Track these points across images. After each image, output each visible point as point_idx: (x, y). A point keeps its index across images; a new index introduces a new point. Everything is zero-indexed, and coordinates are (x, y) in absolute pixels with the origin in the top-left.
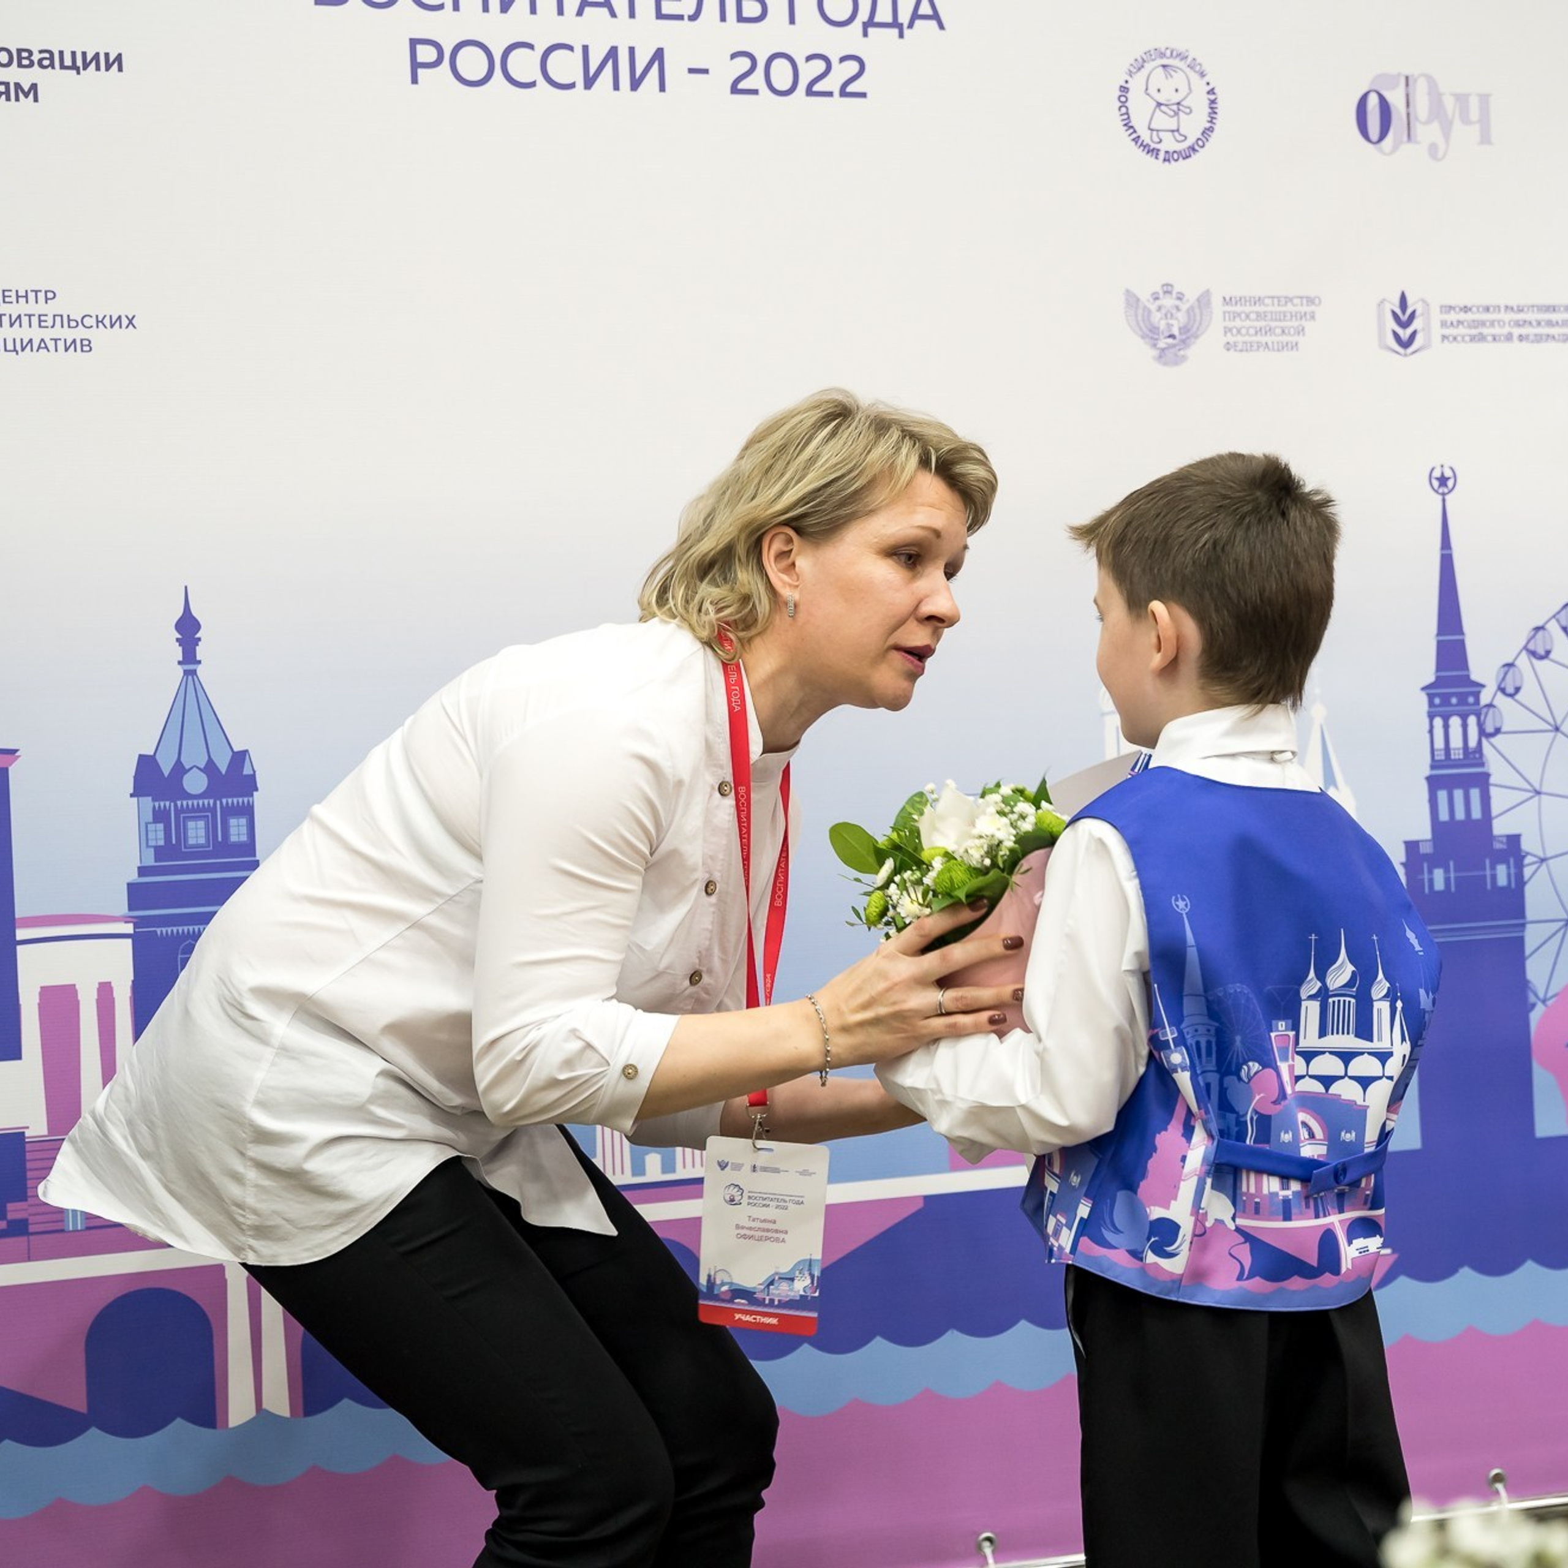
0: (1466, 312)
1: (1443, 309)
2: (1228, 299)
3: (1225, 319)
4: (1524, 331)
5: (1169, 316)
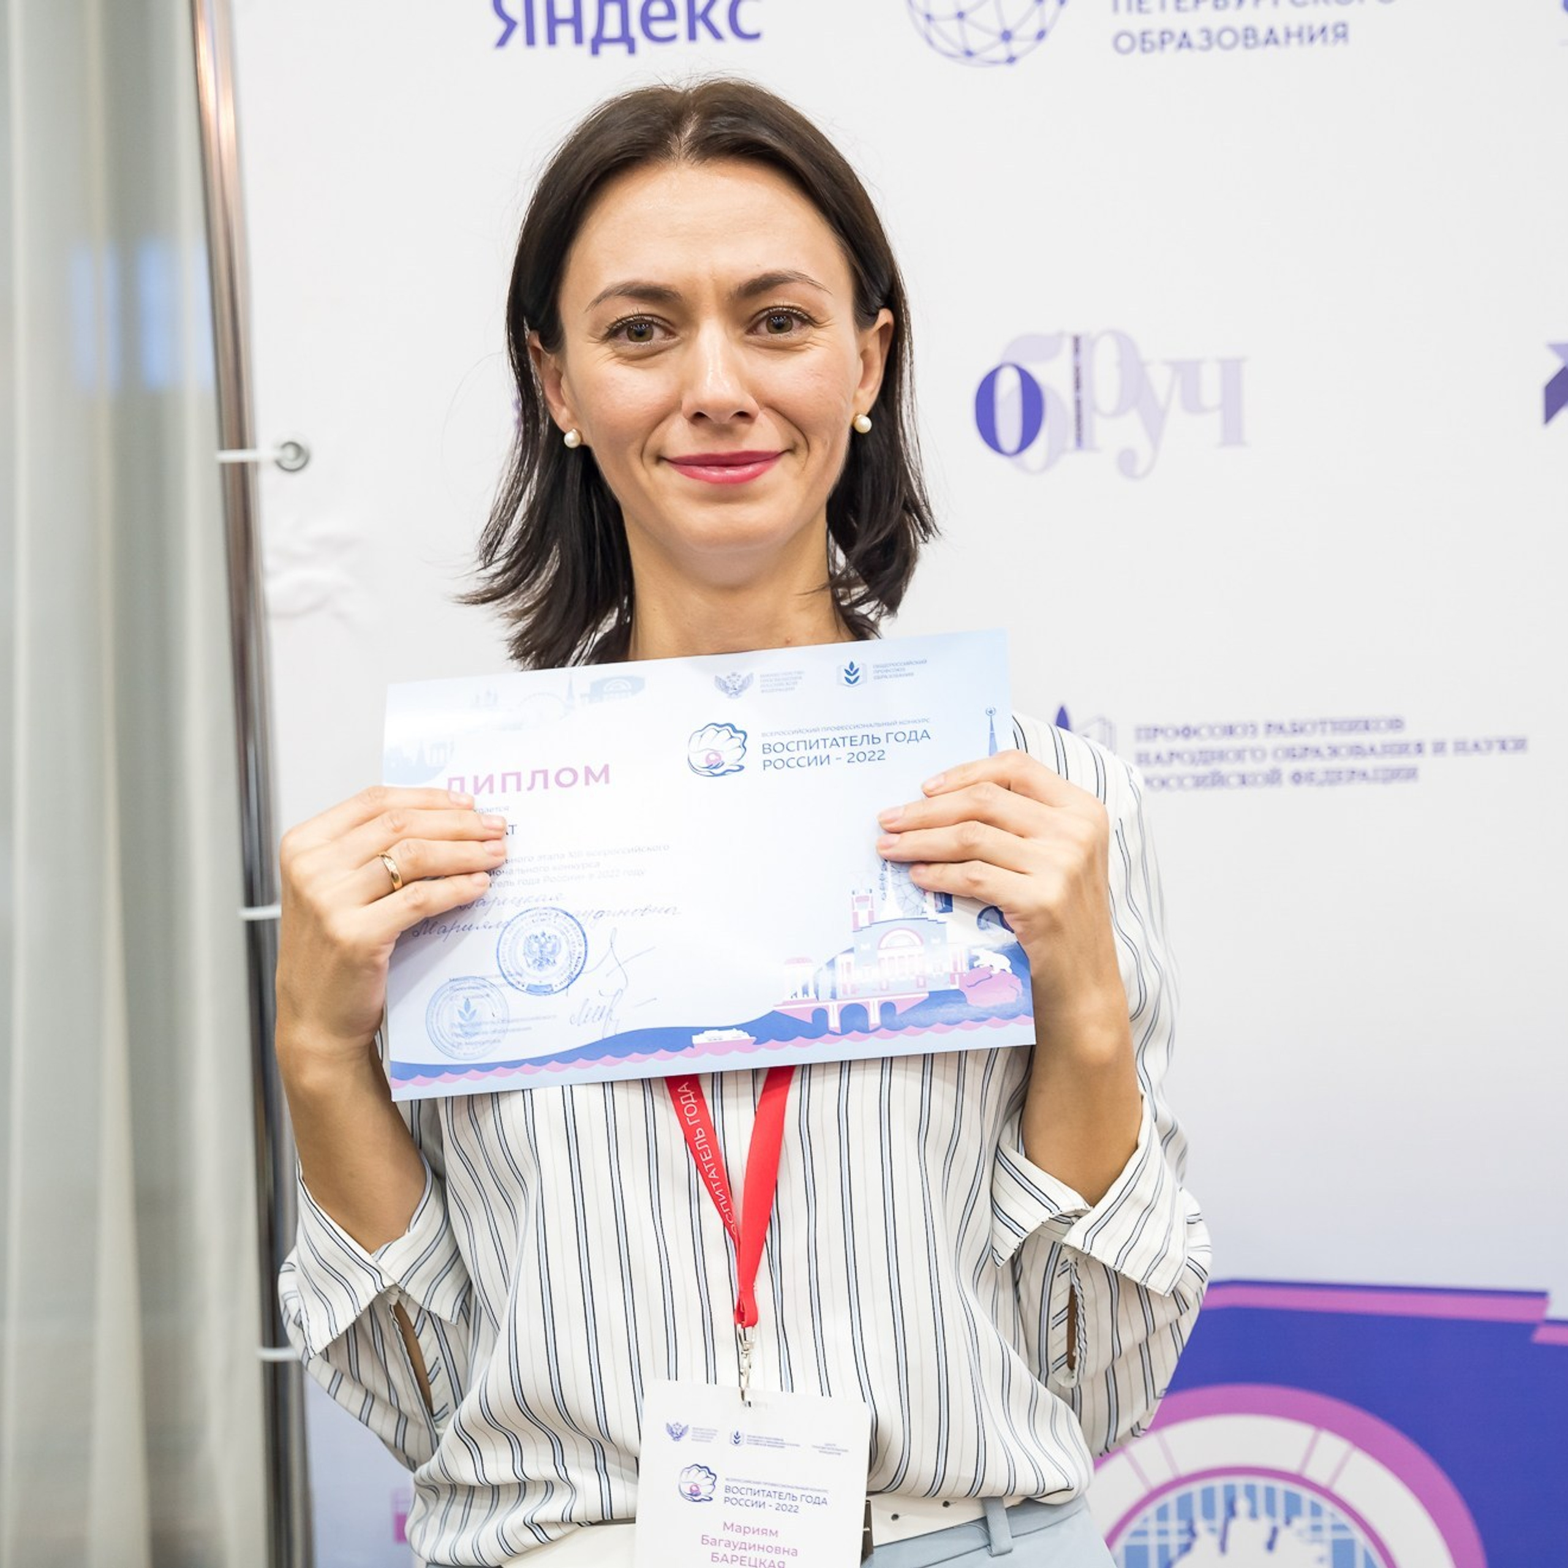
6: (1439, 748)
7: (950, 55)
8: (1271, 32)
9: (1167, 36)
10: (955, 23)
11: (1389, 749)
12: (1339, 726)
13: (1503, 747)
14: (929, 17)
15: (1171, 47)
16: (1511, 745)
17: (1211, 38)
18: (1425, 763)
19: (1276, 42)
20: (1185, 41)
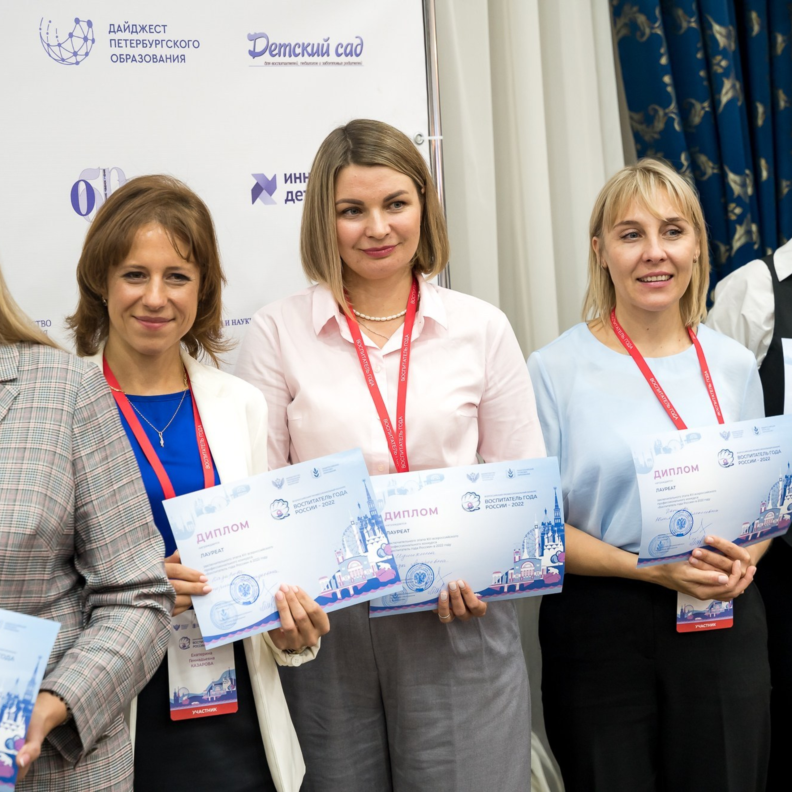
10: (57, 47)
14: (48, 45)
17: (143, 59)
19: (163, 61)
20: (134, 60)
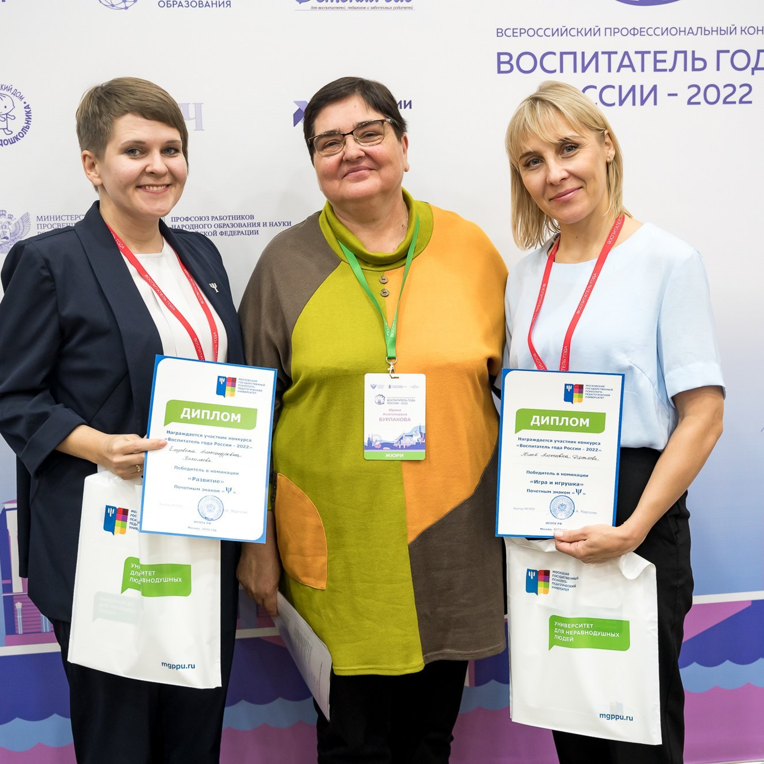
0: (187, 221)
1: (173, 219)
2: (40, 217)
3: (38, 228)
4: (223, 230)
5: (4, 228)
6: (265, 224)
7: (106, 5)
8: (207, 2)
9: (175, 3)
11: (249, 225)
12: (234, 217)
13: (284, 224)
15: (176, 6)
16: (286, 224)
18: (261, 229)
